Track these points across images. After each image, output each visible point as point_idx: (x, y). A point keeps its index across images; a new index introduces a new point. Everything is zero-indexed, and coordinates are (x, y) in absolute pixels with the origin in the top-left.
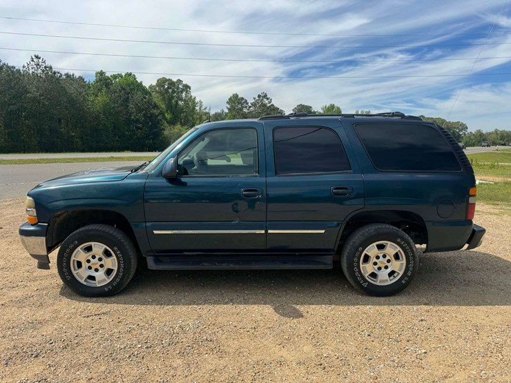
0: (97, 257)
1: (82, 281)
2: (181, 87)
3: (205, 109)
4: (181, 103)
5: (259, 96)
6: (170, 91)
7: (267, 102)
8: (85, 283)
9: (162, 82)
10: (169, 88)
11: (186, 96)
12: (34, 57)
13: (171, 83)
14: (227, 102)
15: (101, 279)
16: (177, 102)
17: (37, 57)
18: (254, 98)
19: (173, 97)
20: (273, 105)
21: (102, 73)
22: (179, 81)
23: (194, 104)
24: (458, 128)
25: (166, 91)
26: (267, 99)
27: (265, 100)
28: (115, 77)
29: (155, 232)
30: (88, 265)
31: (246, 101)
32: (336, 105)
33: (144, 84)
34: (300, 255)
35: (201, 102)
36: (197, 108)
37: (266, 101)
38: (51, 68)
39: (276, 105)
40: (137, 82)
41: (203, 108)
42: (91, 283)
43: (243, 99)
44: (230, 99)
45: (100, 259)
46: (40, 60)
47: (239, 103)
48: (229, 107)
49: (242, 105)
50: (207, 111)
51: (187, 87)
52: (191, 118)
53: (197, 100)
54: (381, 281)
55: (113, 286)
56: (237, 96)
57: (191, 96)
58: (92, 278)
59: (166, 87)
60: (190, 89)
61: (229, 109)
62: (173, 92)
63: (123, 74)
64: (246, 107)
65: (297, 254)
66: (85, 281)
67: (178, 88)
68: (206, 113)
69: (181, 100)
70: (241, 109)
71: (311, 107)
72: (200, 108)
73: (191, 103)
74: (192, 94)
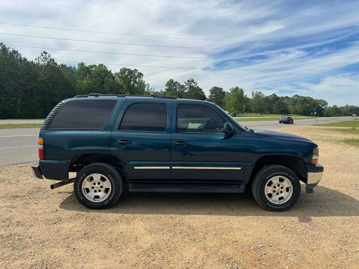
2: (136, 74)
3: (151, 89)
4: (136, 85)
6: (129, 77)
9: (124, 71)
10: (128, 75)
11: (139, 80)
12: (43, 53)
13: (130, 72)
14: (166, 85)
17: (45, 53)
19: (131, 81)
20: (198, 87)
21: (82, 64)
22: (136, 70)
23: (144, 86)
24: (321, 104)
25: (127, 76)
28: (91, 67)
31: (179, 84)
33: (112, 72)
35: (148, 85)
36: (146, 88)
37: (193, 84)
38: (53, 60)
40: (107, 70)
41: (150, 88)
43: (177, 82)
44: (168, 83)
46: (47, 55)
47: (174, 86)
48: (167, 88)
49: (176, 87)
50: (153, 90)
51: (141, 75)
53: (146, 83)
57: (142, 81)
59: (126, 74)
61: (166, 90)
62: (131, 77)
63: (97, 65)
64: (179, 88)
67: (134, 75)
68: (152, 92)
69: (136, 82)
70: (176, 89)
72: (148, 89)
73: (142, 85)
74: (143, 79)
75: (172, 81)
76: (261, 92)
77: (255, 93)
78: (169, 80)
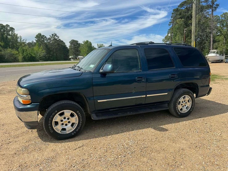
0: (67, 118)
1: (59, 132)
2: (8, 28)
4: (9, 37)
5: (53, 35)
7: (57, 38)
8: (60, 133)
11: (12, 34)
14: (36, 37)
15: (69, 129)
16: (7, 36)
18: (50, 36)
19: (4, 34)
22: (8, 26)
23: (17, 38)
26: (57, 36)
27: (56, 37)
29: (99, 101)
30: (62, 123)
31: (46, 37)
32: (89, 41)
34: (157, 105)
35: (21, 37)
36: (19, 40)
39: (61, 39)
41: (22, 40)
42: (64, 132)
43: (44, 36)
44: (37, 36)
45: (68, 119)
47: (42, 38)
48: (36, 39)
49: (44, 39)
50: (25, 41)
51: (12, 29)
52: (15, 45)
53: (18, 36)
54: (184, 111)
55: (76, 132)
56: (41, 34)
57: (15, 34)
58: (64, 129)
60: (14, 30)
61: (36, 41)
64: (46, 40)
65: (156, 104)
66: (60, 132)
67: (7, 29)
68: (24, 43)
69: (9, 35)
70: (43, 41)
71: (78, 41)
72: (20, 40)
73: (15, 37)
74: (15, 32)
75: (40, 34)
76: (103, 45)
77: (99, 45)
78: (38, 34)
